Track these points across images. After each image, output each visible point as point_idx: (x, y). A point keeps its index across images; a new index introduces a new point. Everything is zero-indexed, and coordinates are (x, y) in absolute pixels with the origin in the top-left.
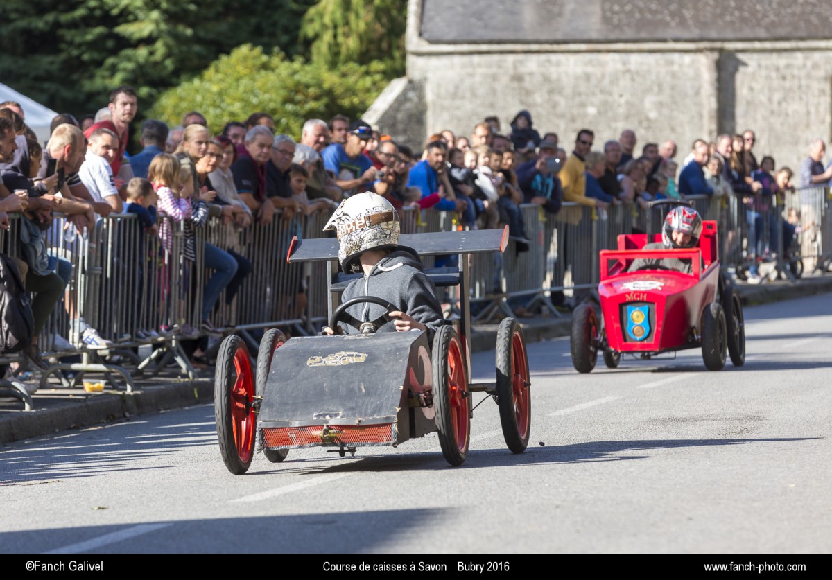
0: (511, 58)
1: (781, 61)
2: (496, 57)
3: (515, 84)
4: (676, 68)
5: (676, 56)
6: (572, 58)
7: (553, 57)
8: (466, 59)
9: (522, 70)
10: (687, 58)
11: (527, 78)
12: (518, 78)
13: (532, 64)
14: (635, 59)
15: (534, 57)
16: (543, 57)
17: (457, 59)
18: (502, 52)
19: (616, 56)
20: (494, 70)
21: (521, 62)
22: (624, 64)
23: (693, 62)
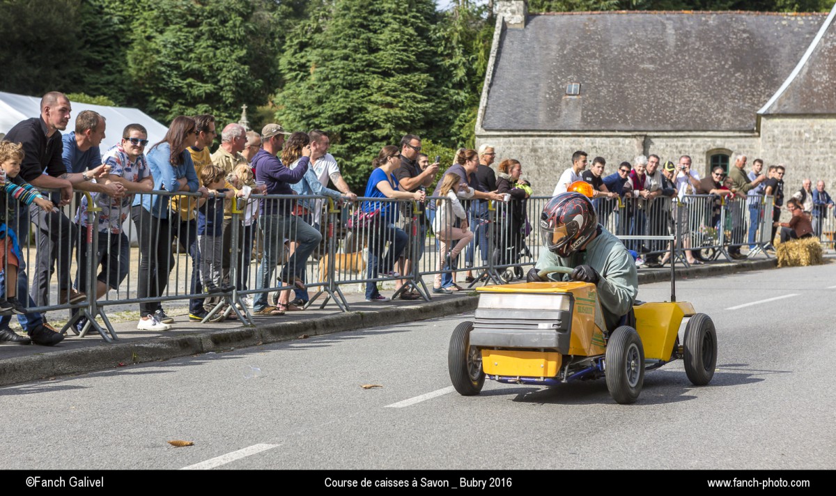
0: (531, 139)
1: (679, 143)
2: (523, 139)
3: (533, 153)
4: (621, 146)
5: (621, 139)
6: (564, 139)
7: (554, 139)
8: (507, 139)
9: (537, 146)
10: (627, 141)
11: (539, 150)
12: (534, 150)
13: (542, 142)
14: (598, 140)
15: (544, 139)
16: (549, 139)
17: (502, 139)
18: (526, 136)
19: (588, 139)
20: (522, 146)
21: (536, 141)
22: (592, 143)
23: (630, 143)
